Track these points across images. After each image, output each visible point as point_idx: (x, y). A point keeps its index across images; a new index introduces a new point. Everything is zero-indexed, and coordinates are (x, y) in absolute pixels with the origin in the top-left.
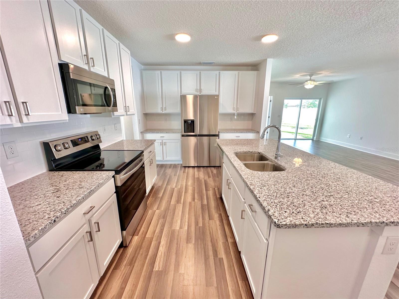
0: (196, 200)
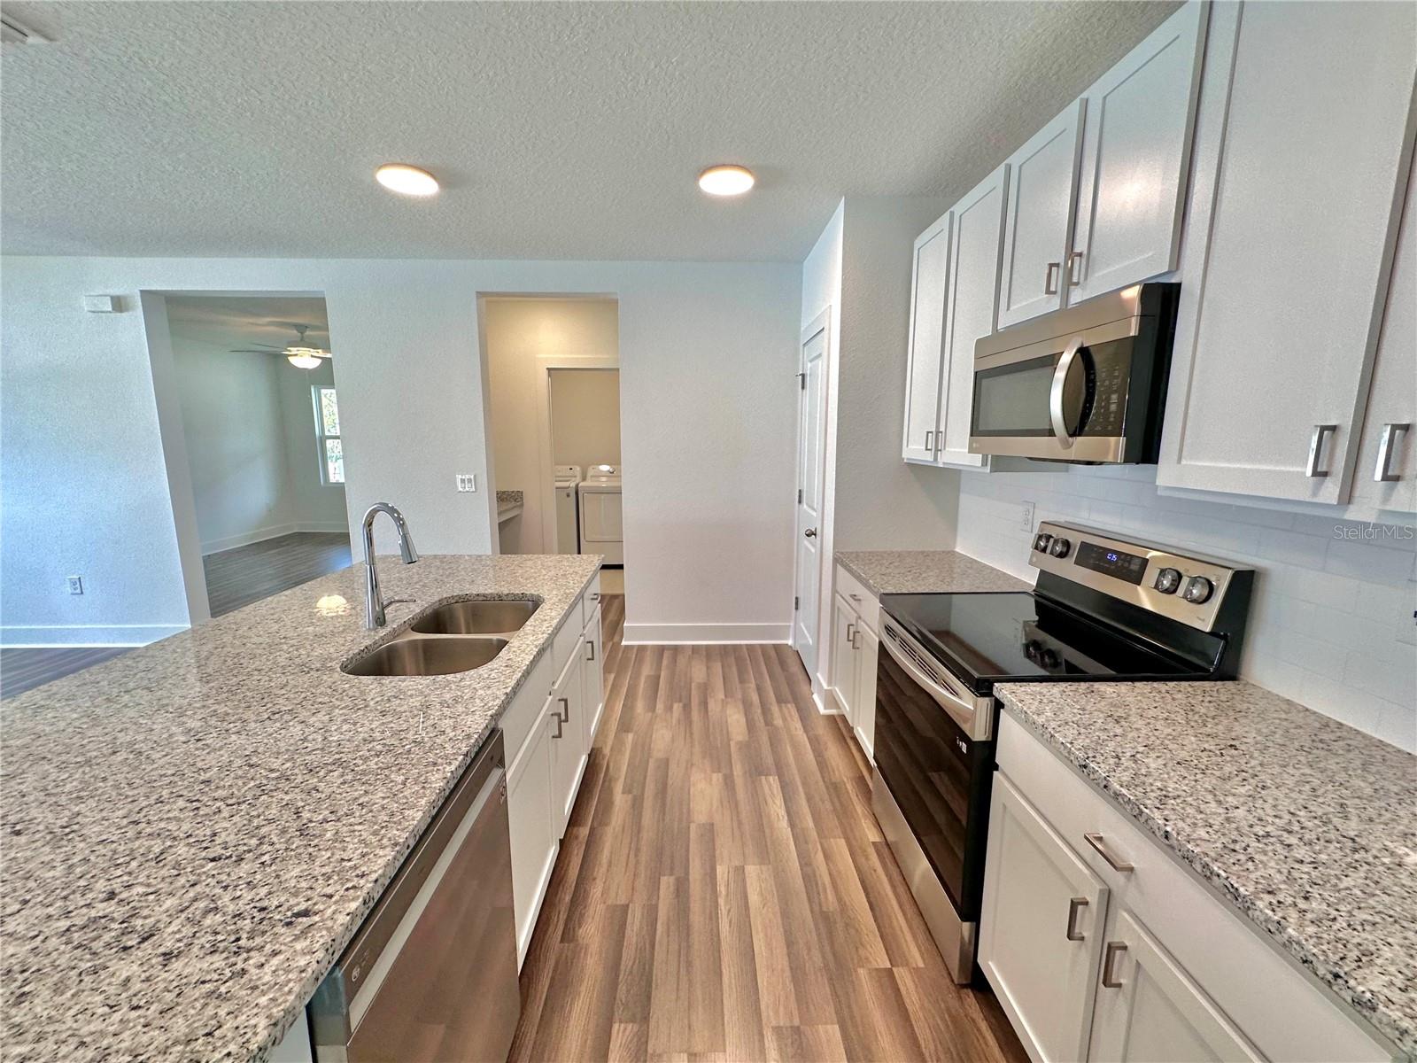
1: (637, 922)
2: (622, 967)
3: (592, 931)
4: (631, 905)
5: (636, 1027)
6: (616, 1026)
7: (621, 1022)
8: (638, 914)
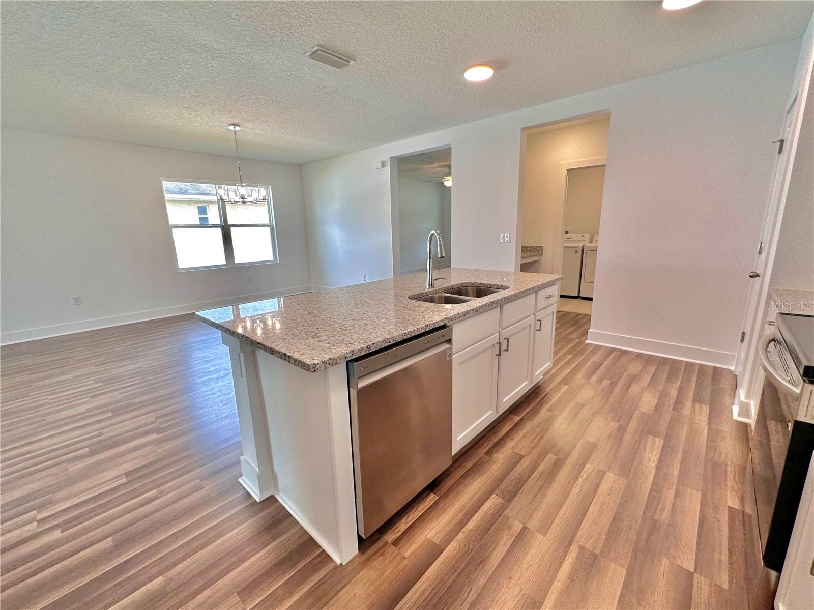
0: (517, 526)
1: (525, 465)
2: (508, 477)
3: (501, 457)
4: (525, 457)
5: (503, 501)
6: (494, 496)
7: (497, 495)
8: (527, 463)
